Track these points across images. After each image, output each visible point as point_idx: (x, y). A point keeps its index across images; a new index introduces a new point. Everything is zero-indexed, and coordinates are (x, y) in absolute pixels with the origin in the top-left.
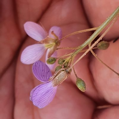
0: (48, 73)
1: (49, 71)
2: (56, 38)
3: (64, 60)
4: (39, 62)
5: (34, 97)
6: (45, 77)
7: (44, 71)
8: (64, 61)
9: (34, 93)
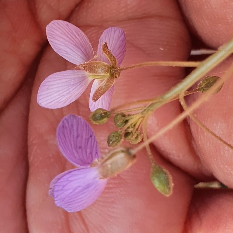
0: (90, 139)
1: (91, 136)
2: (111, 63)
3: (127, 118)
4: (72, 118)
5: (58, 191)
6: (84, 151)
7: (82, 137)
8: (127, 121)
9: (58, 184)
